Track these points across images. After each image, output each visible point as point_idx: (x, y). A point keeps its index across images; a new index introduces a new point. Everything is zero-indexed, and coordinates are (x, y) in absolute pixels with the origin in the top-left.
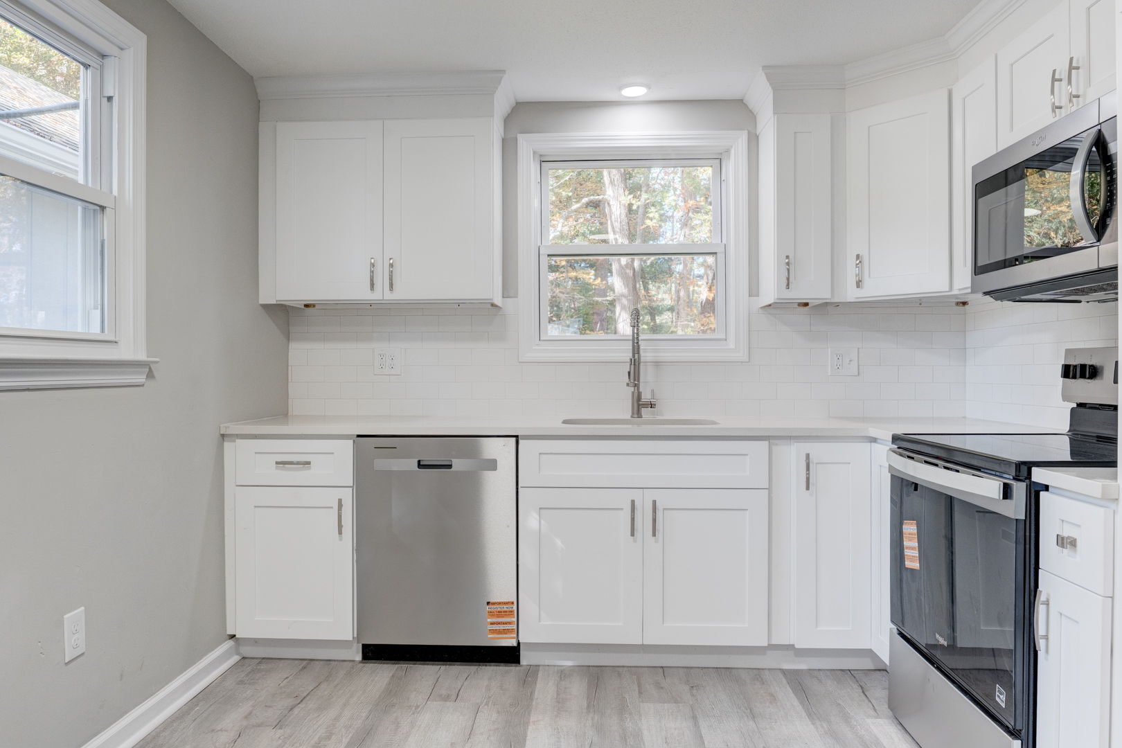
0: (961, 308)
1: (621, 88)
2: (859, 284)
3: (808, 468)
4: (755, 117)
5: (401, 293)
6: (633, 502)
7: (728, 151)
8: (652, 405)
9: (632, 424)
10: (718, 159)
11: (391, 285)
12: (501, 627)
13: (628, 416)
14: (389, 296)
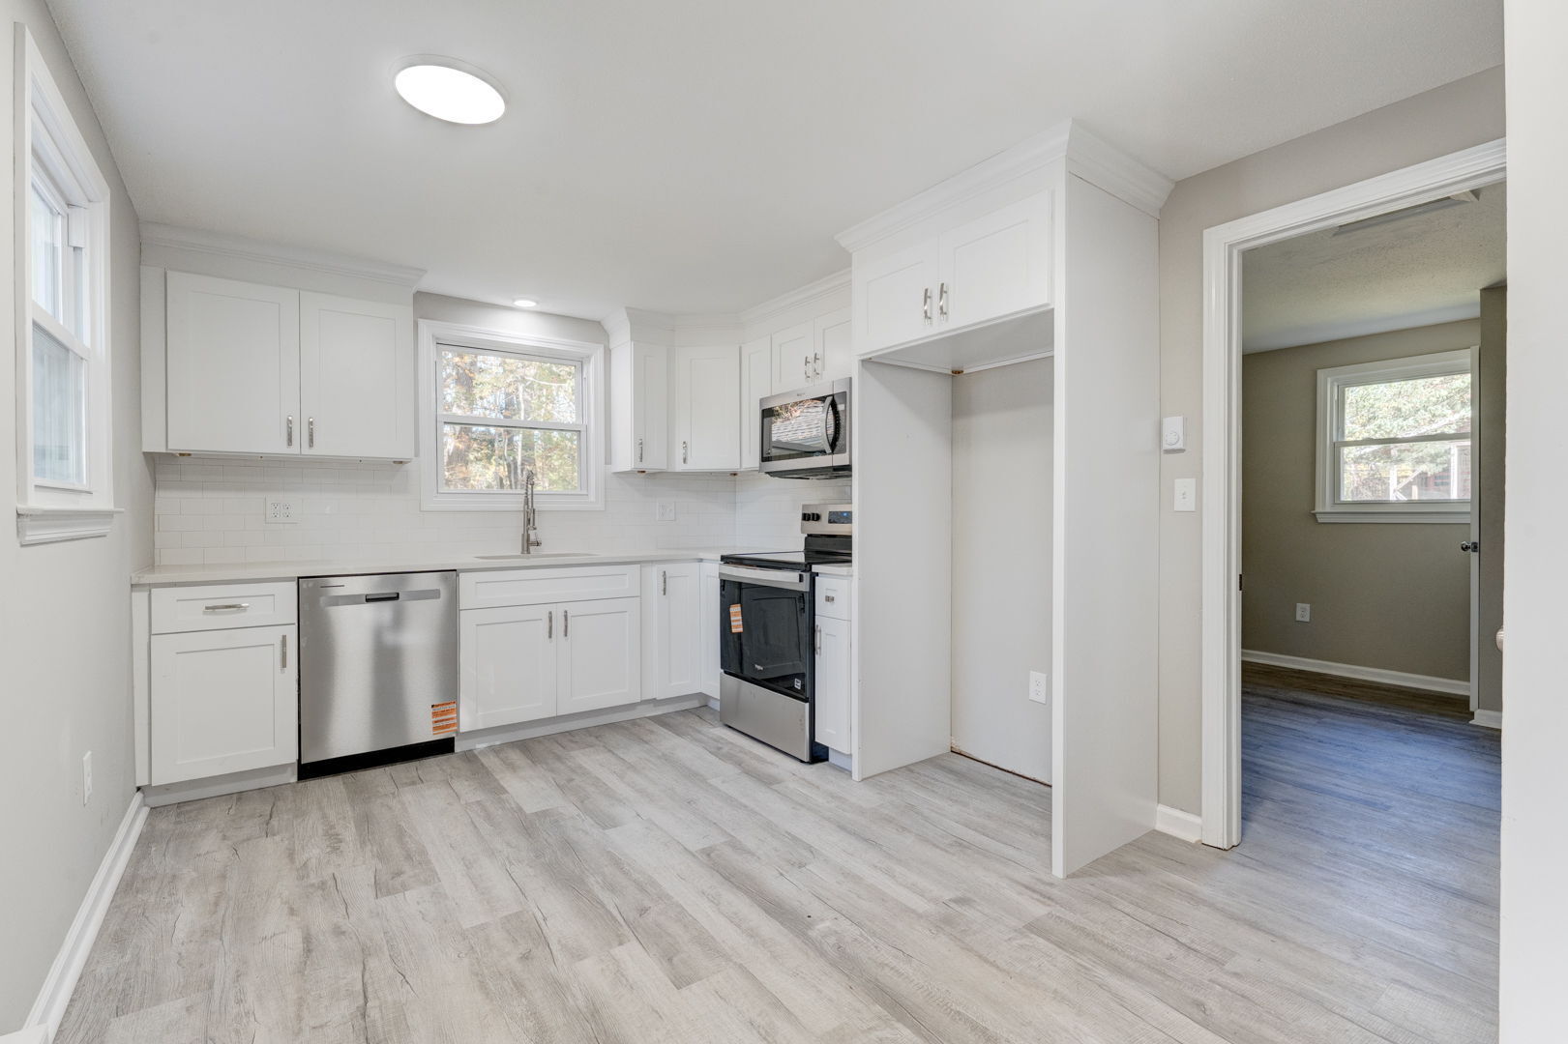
0: (733, 477)
1: (514, 300)
2: (685, 461)
3: (665, 582)
4: (608, 336)
5: (321, 449)
6: (550, 613)
7: (589, 357)
8: (538, 544)
9: (523, 558)
10: (580, 362)
11: (311, 441)
12: (445, 723)
13: (519, 553)
14: (306, 451)
